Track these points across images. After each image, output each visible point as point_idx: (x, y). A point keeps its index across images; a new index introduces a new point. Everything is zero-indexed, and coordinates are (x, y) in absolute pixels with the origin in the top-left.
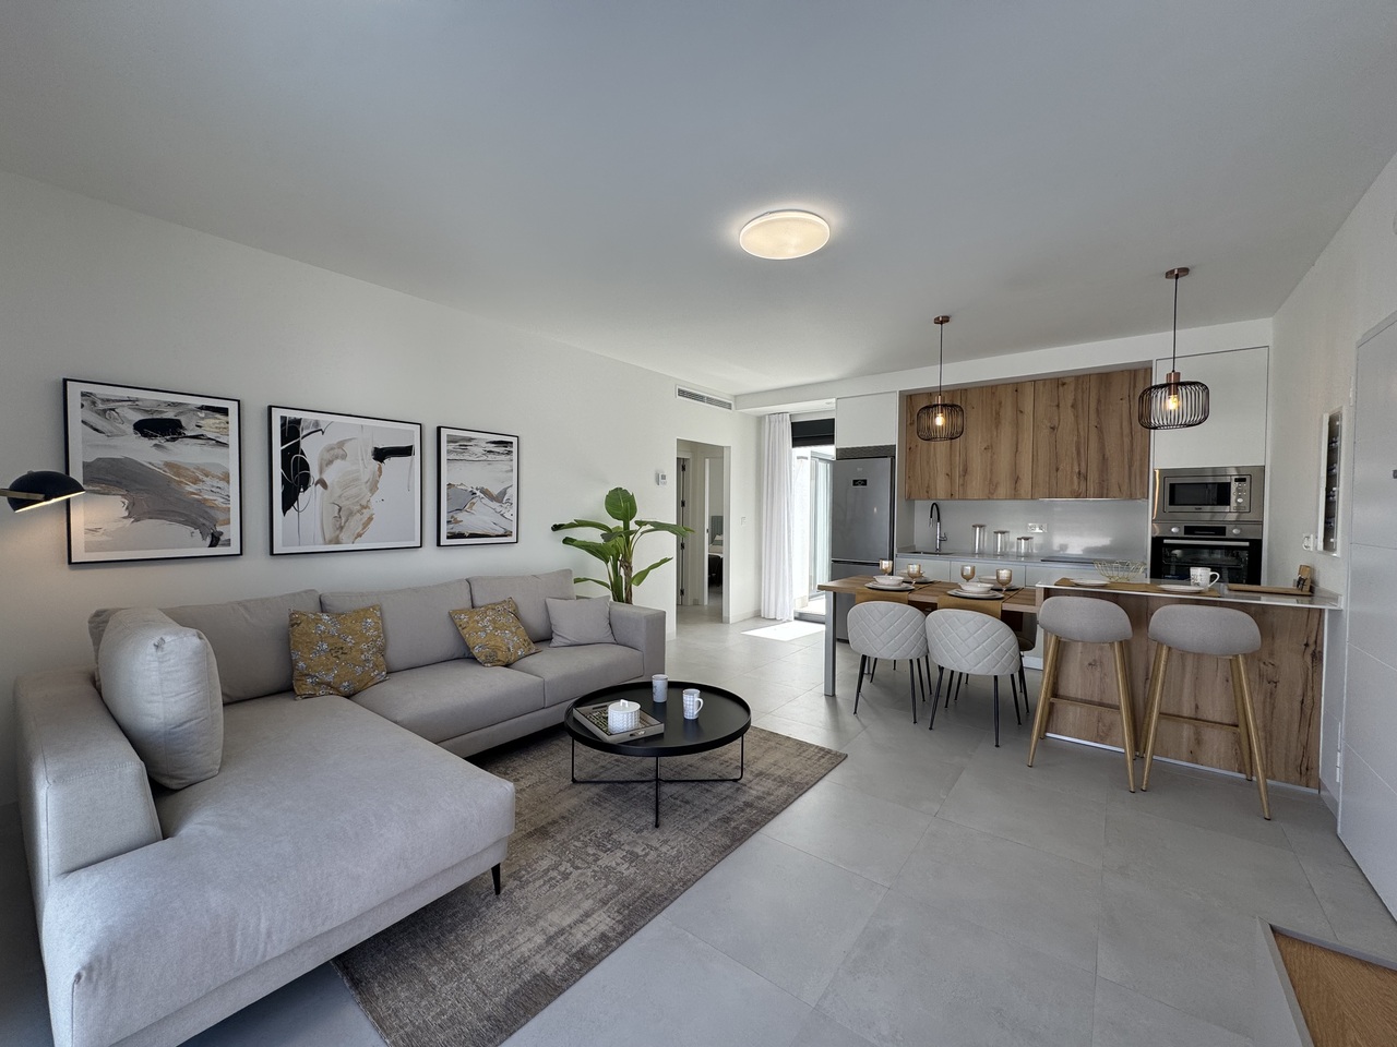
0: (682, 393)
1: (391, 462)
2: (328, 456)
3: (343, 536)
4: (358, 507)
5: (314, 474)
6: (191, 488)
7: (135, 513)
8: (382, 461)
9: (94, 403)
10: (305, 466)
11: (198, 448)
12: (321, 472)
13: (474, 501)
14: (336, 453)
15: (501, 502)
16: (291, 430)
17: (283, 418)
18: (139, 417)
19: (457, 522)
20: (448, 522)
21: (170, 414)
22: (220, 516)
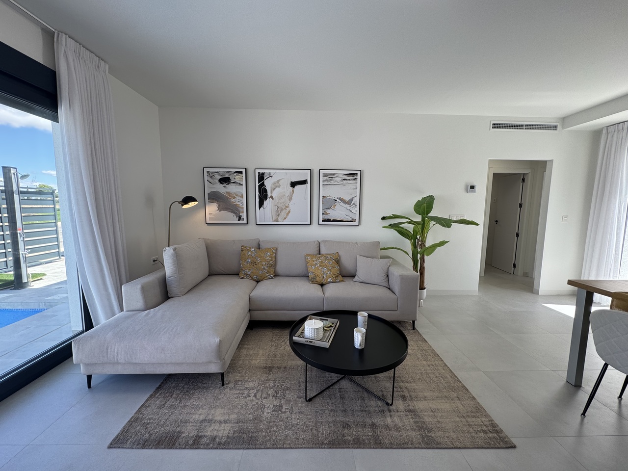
0: (495, 126)
1: (298, 187)
2: (273, 187)
3: (279, 219)
4: (285, 207)
5: (269, 194)
6: (233, 200)
7: (220, 209)
8: (294, 187)
9: (209, 174)
10: (266, 191)
11: (234, 187)
12: (271, 193)
13: (336, 204)
14: (277, 185)
15: (350, 204)
16: (261, 177)
17: (259, 173)
18: (219, 177)
19: (327, 214)
20: (323, 214)
21: (227, 176)
22: (241, 210)
